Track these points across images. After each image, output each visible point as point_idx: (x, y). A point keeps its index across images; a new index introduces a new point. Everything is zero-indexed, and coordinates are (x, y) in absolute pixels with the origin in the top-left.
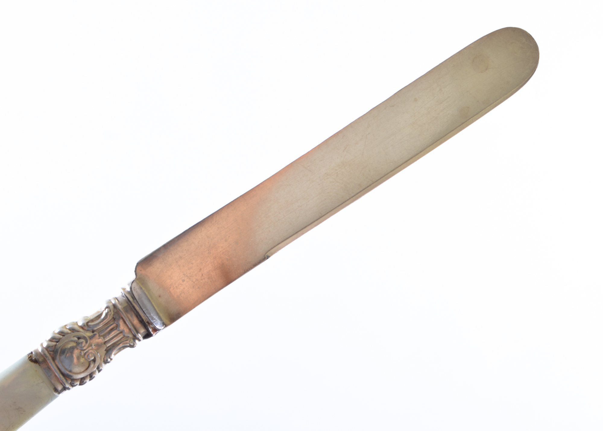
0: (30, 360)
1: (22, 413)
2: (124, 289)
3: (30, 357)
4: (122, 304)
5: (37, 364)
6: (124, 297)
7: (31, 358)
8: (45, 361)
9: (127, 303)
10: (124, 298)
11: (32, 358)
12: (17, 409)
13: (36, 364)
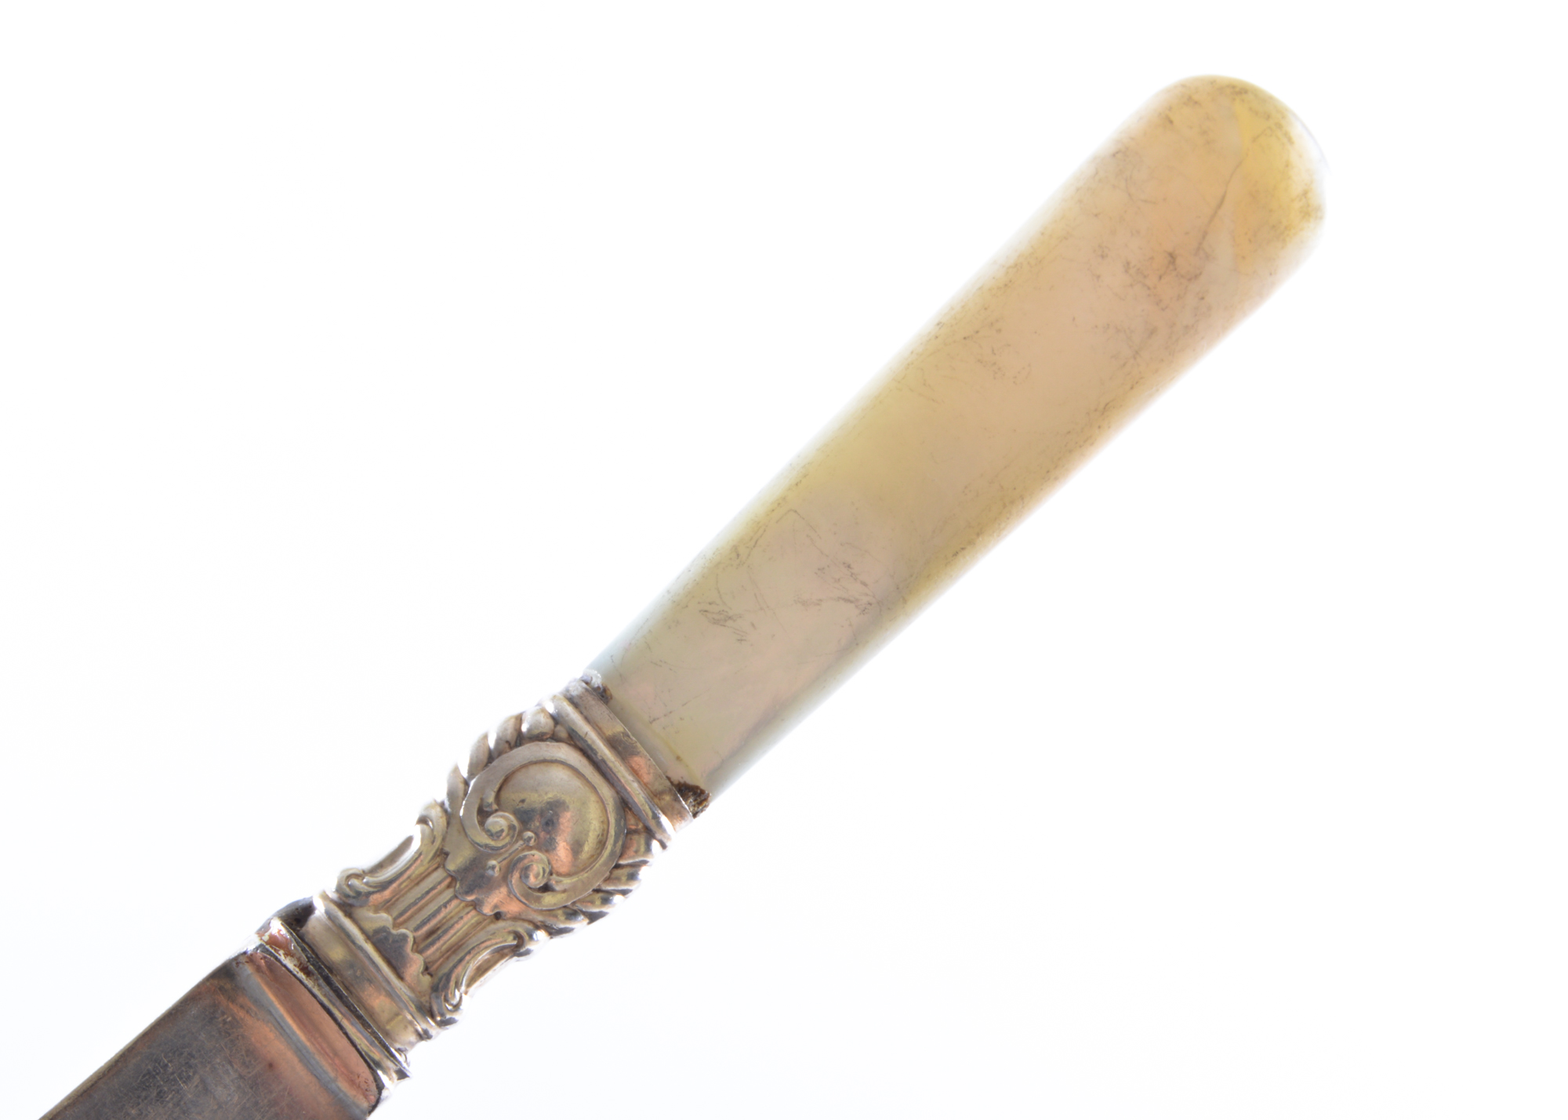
0: (702, 792)
1: (710, 604)
2: (402, 1075)
3: (700, 804)
4: (406, 1027)
5: (676, 782)
6: (399, 1050)
7: (699, 800)
8: (654, 796)
9: (387, 1034)
10: (398, 1046)
11: (695, 800)
12: (730, 618)
13: (682, 781)
